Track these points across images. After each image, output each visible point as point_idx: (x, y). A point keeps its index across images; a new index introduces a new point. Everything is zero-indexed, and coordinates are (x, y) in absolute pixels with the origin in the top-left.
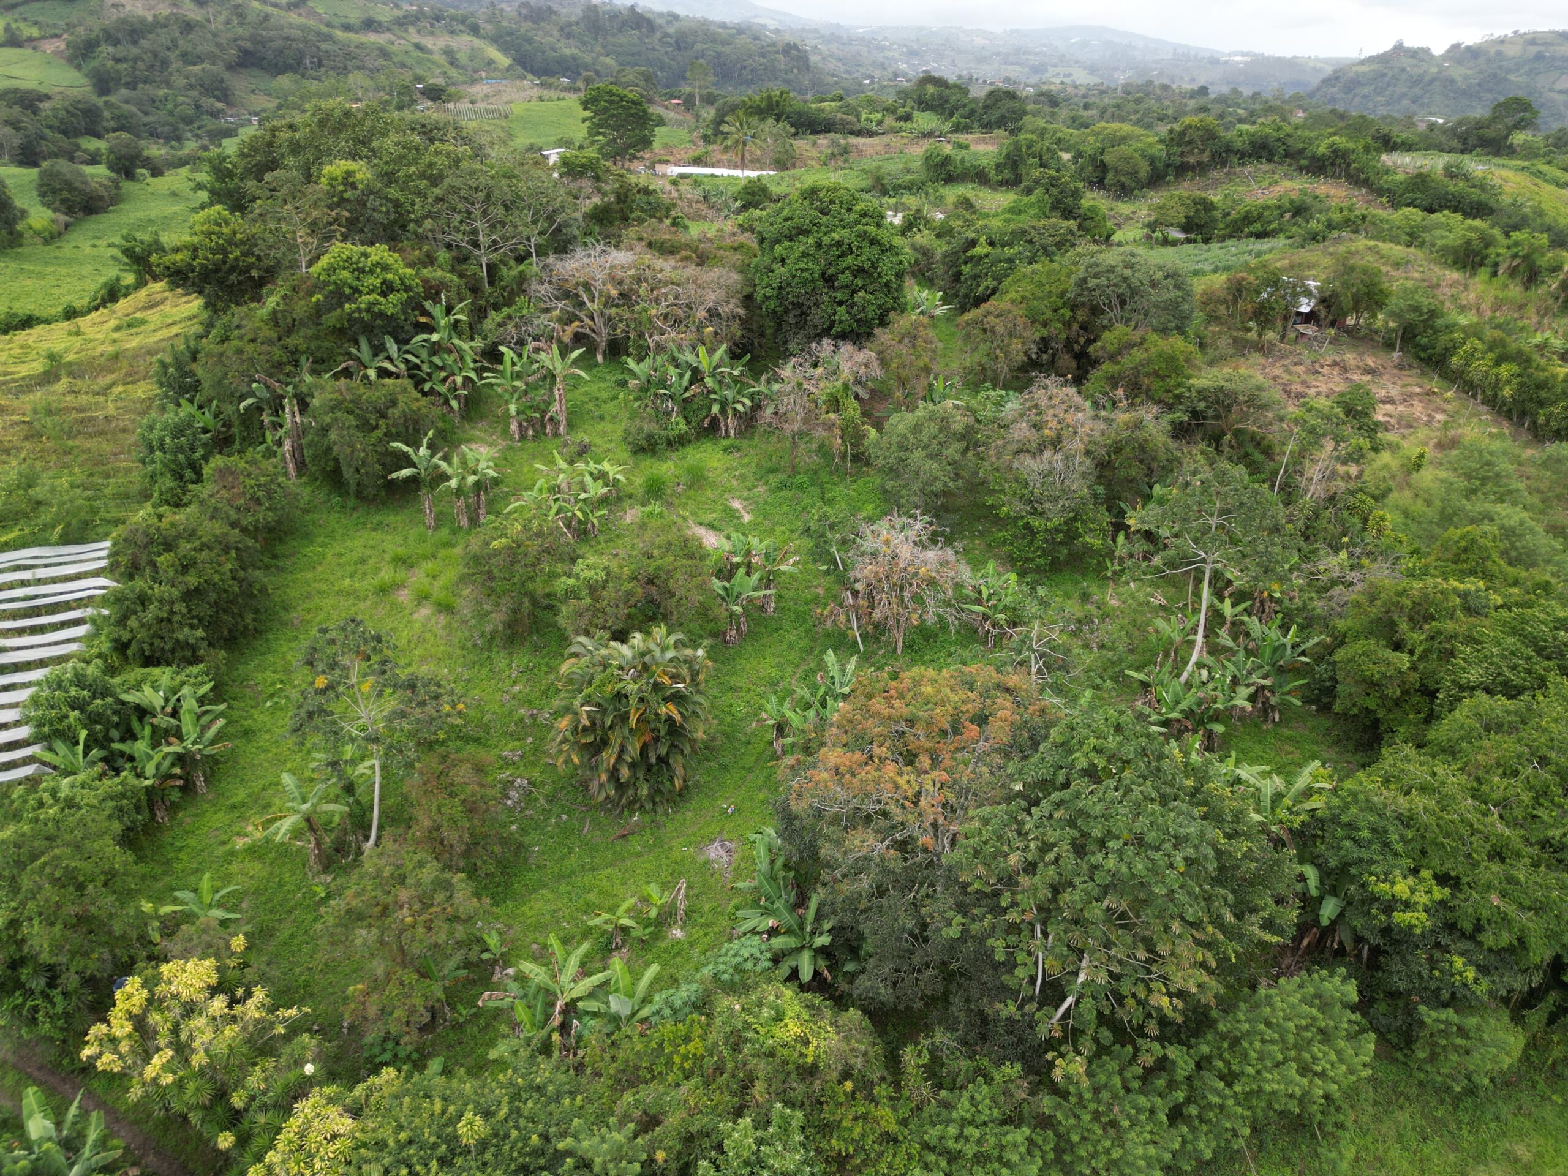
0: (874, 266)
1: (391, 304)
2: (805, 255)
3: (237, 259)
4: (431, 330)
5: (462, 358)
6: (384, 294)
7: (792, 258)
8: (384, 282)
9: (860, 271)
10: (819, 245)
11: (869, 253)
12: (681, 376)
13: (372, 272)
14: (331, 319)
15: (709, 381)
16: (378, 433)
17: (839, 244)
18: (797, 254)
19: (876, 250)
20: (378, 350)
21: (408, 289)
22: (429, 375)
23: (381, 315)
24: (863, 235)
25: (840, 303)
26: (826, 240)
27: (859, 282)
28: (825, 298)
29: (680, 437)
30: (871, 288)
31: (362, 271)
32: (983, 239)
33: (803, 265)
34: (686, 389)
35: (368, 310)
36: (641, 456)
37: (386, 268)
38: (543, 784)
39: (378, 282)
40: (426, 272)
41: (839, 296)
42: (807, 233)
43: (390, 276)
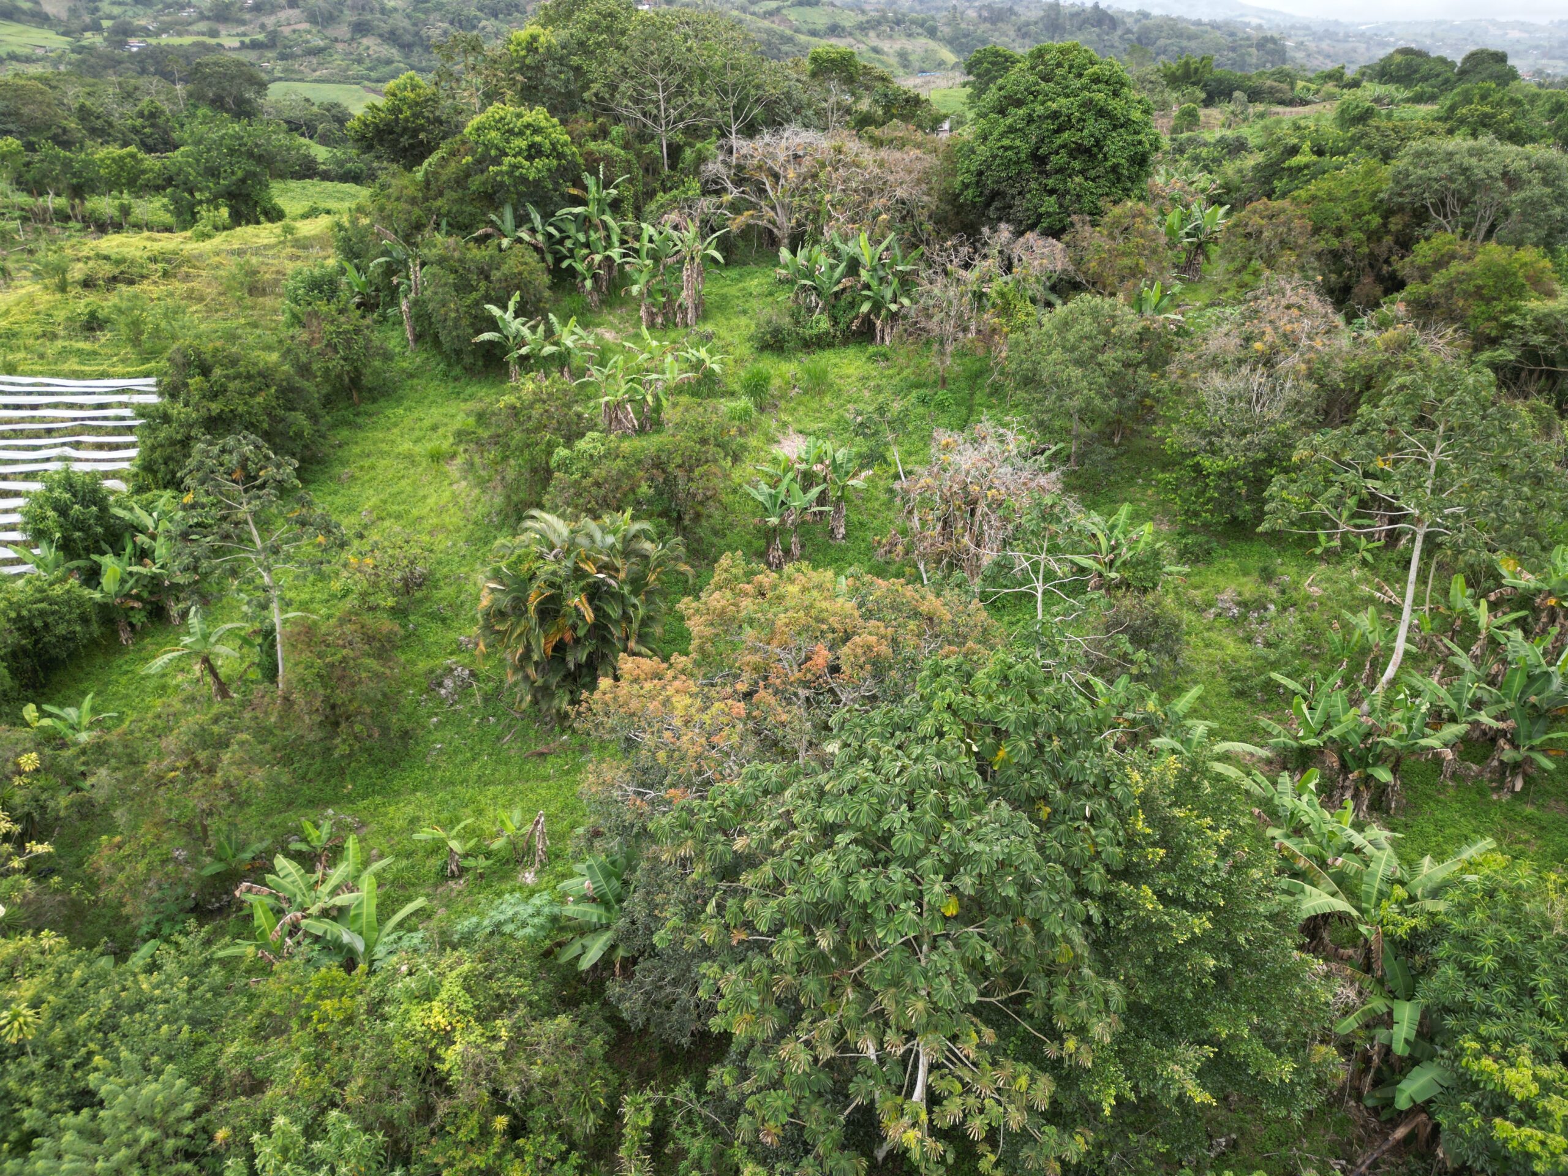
0: (1098, 143)
1: (534, 169)
2: (1012, 130)
3: (406, 120)
4: (583, 202)
5: (608, 238)
6: (530, 158)
7: (996, 134)
8: (531, 146)
9: (1078, 151)
10: (1030, 120)
11: (1094, 126)
12: (833, 268)
13: (521, 133)
14: (476, 183)
15: (864, 275)
16: (475, 295)
17: (1055, 115)
18: (1002, 128)
19: (1104, 123)
20: (521, 220)
21: (560, 156)
22: (571, 250)
23: (524, 179)
24: (1088, 104)
25: (1052, 192)
26: (1040, 110)
27: (1077, 165)
28: (1033, 185)
29: (819, 337)
30: (1092, 173)
31: (511, 131)
32: (1306, 146)
33: (1006, 142)
34: (839, 282)
35: (510, 173)
36: (767, 354)
37: (537, 131)
38: (489, 679)
39: (524, 144)
40: (592, 146)
41: (1050, 182)
42: (1019, 104)
43: (538, 139)
